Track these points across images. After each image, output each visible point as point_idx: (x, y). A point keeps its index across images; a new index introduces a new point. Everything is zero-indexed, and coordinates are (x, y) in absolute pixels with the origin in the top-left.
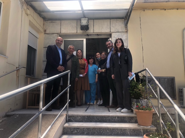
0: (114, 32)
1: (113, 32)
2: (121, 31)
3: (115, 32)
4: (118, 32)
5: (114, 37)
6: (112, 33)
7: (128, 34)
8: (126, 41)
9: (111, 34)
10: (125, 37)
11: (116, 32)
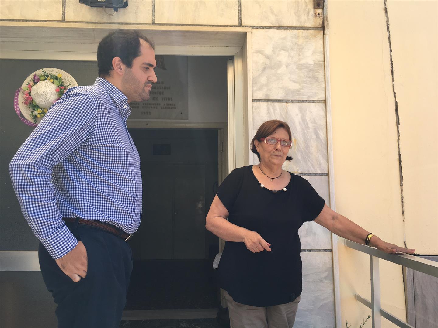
0: (258, 27)
1: (253, 27)
2: (295, 24)
3: (264, 27)
4: (279, 28)
5: (259, 52)
6: (248, 30)
7: (327, 37)
8: (321, 75)
9: (245, 34)
10: (314, 53)
11: (270, 28)
